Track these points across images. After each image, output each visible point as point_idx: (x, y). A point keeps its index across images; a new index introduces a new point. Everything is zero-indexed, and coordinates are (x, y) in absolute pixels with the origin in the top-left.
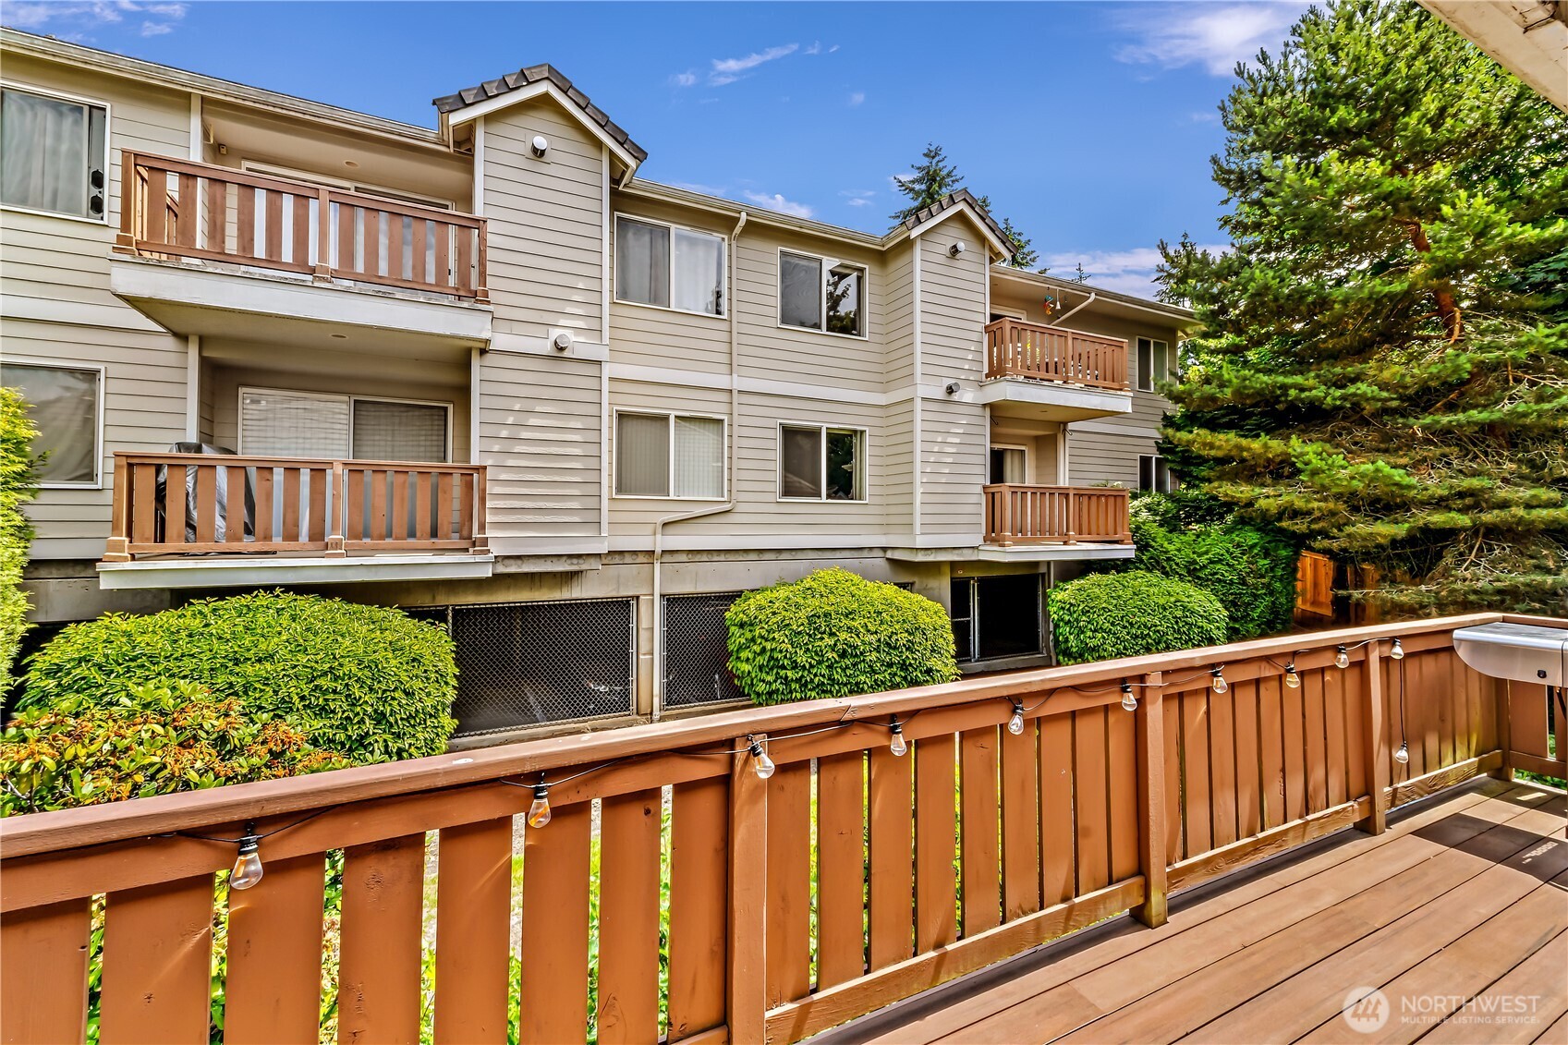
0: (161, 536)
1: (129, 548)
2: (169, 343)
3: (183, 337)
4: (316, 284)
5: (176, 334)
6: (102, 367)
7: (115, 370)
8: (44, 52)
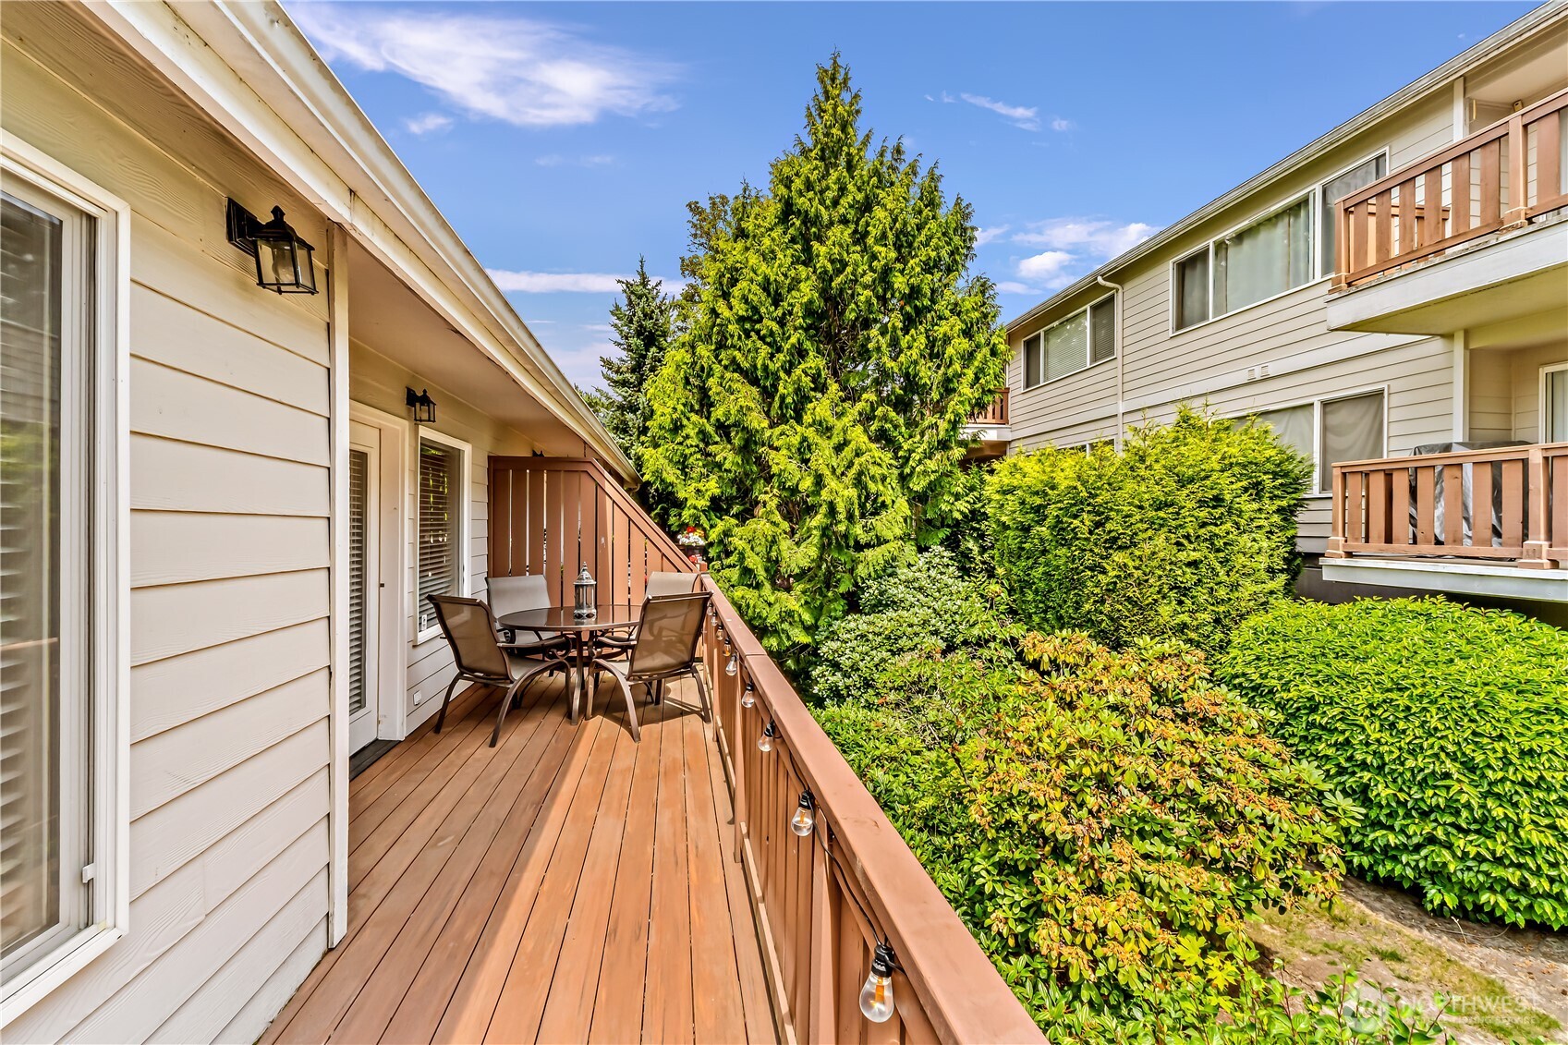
0: (1389, 539)
1: (1344, 546)
2: (1438, 345)
3: (1448, 336)
4: (1501, 239)
5: (1442, 336)
6: (1384, 386)
7: (1395, 386)
8: (1331, 144)
